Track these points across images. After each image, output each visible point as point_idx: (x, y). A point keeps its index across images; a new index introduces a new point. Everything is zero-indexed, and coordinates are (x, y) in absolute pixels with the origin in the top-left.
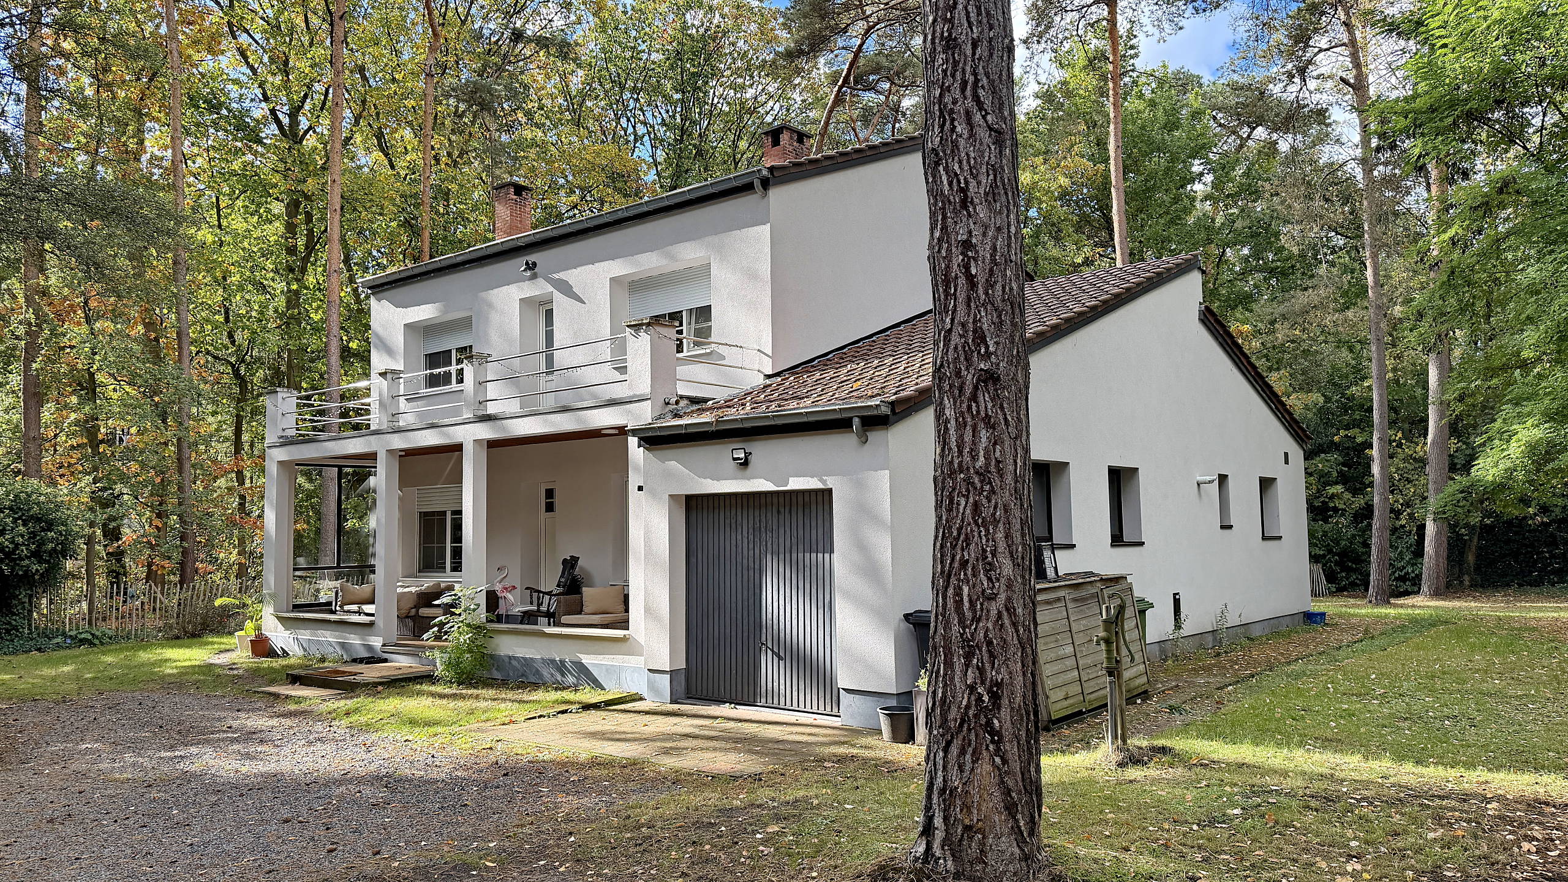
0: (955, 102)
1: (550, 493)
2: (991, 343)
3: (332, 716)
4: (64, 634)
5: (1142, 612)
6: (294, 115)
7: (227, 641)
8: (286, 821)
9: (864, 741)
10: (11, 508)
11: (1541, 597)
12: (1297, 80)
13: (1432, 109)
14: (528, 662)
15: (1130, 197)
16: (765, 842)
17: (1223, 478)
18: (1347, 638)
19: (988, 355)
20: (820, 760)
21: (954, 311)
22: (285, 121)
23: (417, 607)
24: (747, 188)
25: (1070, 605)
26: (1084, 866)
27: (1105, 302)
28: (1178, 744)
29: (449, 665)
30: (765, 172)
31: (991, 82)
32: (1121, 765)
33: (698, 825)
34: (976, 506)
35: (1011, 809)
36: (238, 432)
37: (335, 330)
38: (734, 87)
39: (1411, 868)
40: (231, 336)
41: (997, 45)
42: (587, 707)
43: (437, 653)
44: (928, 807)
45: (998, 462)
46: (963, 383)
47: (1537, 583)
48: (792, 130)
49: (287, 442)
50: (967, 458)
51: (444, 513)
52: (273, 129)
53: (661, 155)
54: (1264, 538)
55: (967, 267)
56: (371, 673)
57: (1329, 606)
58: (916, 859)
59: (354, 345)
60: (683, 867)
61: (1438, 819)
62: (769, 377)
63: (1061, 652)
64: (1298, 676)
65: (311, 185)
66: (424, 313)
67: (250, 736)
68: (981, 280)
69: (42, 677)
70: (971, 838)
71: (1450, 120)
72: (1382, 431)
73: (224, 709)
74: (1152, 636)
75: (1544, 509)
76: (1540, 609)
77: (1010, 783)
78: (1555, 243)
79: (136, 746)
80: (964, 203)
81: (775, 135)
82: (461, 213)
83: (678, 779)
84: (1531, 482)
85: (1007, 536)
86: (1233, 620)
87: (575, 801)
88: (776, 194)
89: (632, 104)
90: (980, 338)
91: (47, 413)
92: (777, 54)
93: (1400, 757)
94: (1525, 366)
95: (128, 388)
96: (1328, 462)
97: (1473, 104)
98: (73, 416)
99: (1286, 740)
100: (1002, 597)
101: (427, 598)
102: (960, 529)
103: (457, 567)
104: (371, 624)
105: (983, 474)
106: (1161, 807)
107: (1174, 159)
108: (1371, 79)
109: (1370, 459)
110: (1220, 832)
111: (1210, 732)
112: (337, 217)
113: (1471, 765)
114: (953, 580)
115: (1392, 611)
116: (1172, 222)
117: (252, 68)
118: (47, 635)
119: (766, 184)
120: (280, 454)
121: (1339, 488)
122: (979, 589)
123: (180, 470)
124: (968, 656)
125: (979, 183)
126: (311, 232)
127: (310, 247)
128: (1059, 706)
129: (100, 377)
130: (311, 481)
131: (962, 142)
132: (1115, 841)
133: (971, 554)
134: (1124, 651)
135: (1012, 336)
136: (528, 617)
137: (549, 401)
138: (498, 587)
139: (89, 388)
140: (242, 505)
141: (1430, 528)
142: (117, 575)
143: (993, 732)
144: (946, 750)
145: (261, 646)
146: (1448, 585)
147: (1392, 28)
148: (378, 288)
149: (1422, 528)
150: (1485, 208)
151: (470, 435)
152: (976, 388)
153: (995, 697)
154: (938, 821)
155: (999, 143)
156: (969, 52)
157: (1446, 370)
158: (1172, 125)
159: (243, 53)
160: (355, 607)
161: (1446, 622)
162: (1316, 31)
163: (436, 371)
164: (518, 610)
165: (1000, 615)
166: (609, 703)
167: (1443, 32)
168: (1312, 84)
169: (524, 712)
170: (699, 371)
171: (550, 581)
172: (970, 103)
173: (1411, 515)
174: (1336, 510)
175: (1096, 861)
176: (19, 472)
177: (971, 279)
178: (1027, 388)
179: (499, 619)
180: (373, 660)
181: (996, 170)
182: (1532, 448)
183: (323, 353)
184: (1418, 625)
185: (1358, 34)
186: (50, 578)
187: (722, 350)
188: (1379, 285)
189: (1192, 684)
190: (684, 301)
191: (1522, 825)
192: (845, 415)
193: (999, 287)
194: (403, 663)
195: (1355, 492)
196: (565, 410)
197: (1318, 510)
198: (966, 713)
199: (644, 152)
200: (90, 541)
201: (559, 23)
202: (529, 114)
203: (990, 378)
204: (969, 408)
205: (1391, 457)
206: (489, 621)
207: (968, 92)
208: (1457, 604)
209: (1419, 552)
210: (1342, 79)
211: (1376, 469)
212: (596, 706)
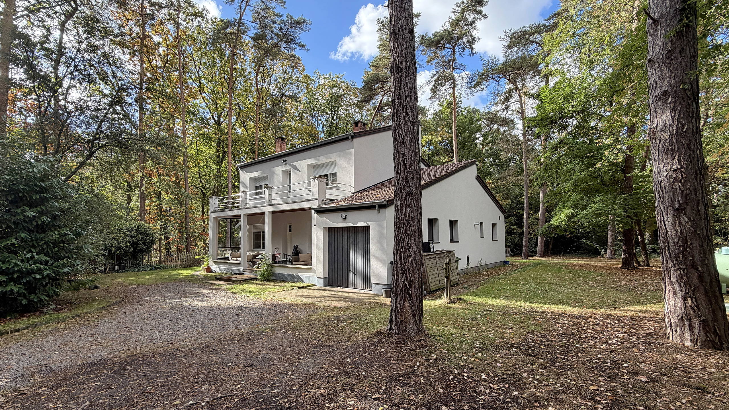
0: (400, 114)
1: (290, 227)
2: (410, 183)
3: (228, 289)
4: (152, 266)
5: (457, 261)
6: (219, 117)
7: (199, 268)
8: (212, 319)
9: (377, 298)
10: (136, 230)
11: (570, 257)
12: (505, 111)
13: (542, 120)
14: (283, 275)
15: (459, 144)
16: (346, 325)
17: (481, 223)
18: (515, 268)
19: (410, 186)
20: (365, 303)
21: (400, 174)
22: (216, 119)
23: (253, 259)
24: (347, 139)
25: (437, 259)
26: (434, 331)
27: (449, 173)
28: (465, 297)
29: (261, 275)
30: (352, 134)
31: (411, 108)
32: (449, 303)
33: (329, 321)
34: (406, 231)
35: (414, 316)
36: (203, 209)
37: (230, 179)
38: (346, 110)
39: (526, 331)
40: (201, 181)
41: (413, 97)
42: (299, 288)
43: (258, 272)
44: (391, 316)
45: (412, 218)
46: (402, 195)
47: (569, 253)
48: (361, 122)
49: (216, 211)
50: (403, 217)
51: (260, 232)
52: (213, 121)
53: (325, 129)
54: (493, 240)
55: (404, 161)
56: (239, 277)
57: (511, 260)
58: (387, 330)
59: (236, 184)
60: (323, 332)
61: (534, 318)
62: (353, 193)
63: (434, 272)
64: (500, 279)
65: (223, 138)
66: (256, 174)
67: (203, 295)
68: (408, 165)
69: (145, 278)
70: (402, 324)
71: (547, 123)
72: (527, 210)
73: (197, 288)
74: (460, 268)
75: (571, 233)
76: (569, 260)
77: (414, 309)
78: (575, 158)
79: (170, 298)
80: (403, 143)
81: (357, 123)
82: (266, 146)
83: (324, 308)
84: (567, 225)
85: (415, 239)
86: (483, 263)
87: (294, 314)
88: (355, 140)
89: (317, 115)
90: (408, 182)
91: (147, 203)
92: (358, 101)
93: (526, 301)
94: (566, 193)
95: (171, 196)
96: (512, 219)
97: (554, 118)
98: (154, 204)
99: (496, 297)
100: (413, 256)
101: (255, 256)
102: (401, 237)
103: (264, 248)
104: (240, 264)
105: (408, 221)
106: (458, 315)
107: (471, 133)
108: (526, 111)
109: (523, 218)
110: (474, 322)
111: (474, 294)
112: (231, 147)
113: (545, 303)
114: (399, 252)
115: (528, 261)
116: (470, 151)
117: (206, 103)
118: (148, 266)
119: (353, 137)
120: (213, 215)
121: (515, 227)
122: (406, 254)
123: (186, 220)
124: (403, 273)
125: (407, 137)
126: (224, 151)
127: (224, 156)
128: (433, 287)
129: (162, 192)
130: (224, 223)
131: (402, 125)
132: (444, 324)
133: (404, 244)
134: (451, 273)
135: (417, 181)
136: (284, 262)
137: (290, 200)
138: (275, 254)
139: (159, 196)
140: (204, 230)
141: (540, 238)
142: (168, 249)
143: (409, 294)
144: (396, 300)
145: (209, 270)
146: (544, 254)
147: (531, 96)
148: (242, 167)
149: (537, 238)
150: (556, 148)
151: (267, 210)
152: (406, 196)
153: (410, 285)
154: (394, 319)
155: (413, 125)
156: (404, 99)
157: (545, 193)
158: (471, 124)
159: (203, 99)
160: (235, 259)
161: (542, 264)
162: (511, 97)
163: (257, 191)
164: (281, 260)
165: (412, 261)
166: (306, 287)
167: (545, 98)
168: (510, 112)
169: (282, 289)
170: (334, 192)
171: (290, 252)
172: (405, 114)
173: (535, 234)
174: (514, 233)
175: (438, 330)
176: (139, 220)
177: (405, 164)
178: (421, 196)
179: (276, 263)
180: (240, 274)
181: (412, 133)
182: (567, 216)
183: (227, 186)
184: (535, 264)
185: (523, 99)
186: (148, 251)
187: (339, 185)
188: (526, 169)
189: (471, 281)
190: (329, 171)
191: (557, 320)
192: (374, 204)
193: (413, 167)
194: (248, 275)
195: (519, 228)
196: (295, 202)
197: (509, 233)
198: (402, 289)
199: (320, 128)
200: (160, 239)
201: (296, 91)
202: (287, 118)
203: (410, 193)
204: (404, 202)
205: (529, 218)
206: (272, 263)
207: (404, 111)
208: (546, 259)
209: (536, 245)
210: (518, 111)
211: (525, 222)
212: (302, 287)
